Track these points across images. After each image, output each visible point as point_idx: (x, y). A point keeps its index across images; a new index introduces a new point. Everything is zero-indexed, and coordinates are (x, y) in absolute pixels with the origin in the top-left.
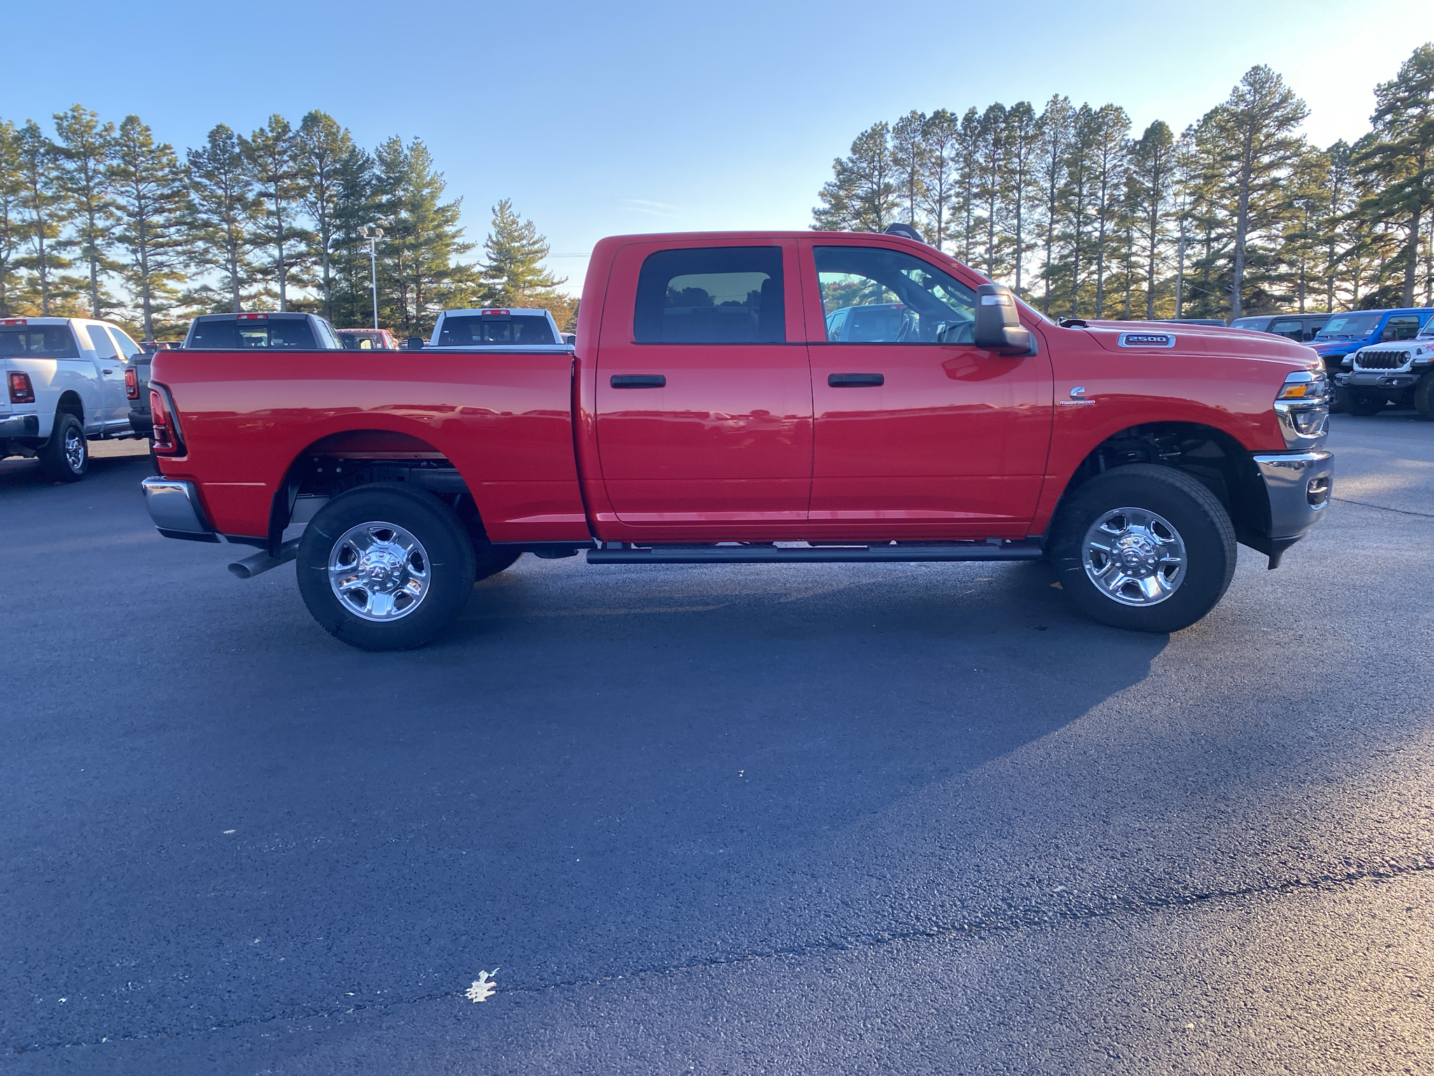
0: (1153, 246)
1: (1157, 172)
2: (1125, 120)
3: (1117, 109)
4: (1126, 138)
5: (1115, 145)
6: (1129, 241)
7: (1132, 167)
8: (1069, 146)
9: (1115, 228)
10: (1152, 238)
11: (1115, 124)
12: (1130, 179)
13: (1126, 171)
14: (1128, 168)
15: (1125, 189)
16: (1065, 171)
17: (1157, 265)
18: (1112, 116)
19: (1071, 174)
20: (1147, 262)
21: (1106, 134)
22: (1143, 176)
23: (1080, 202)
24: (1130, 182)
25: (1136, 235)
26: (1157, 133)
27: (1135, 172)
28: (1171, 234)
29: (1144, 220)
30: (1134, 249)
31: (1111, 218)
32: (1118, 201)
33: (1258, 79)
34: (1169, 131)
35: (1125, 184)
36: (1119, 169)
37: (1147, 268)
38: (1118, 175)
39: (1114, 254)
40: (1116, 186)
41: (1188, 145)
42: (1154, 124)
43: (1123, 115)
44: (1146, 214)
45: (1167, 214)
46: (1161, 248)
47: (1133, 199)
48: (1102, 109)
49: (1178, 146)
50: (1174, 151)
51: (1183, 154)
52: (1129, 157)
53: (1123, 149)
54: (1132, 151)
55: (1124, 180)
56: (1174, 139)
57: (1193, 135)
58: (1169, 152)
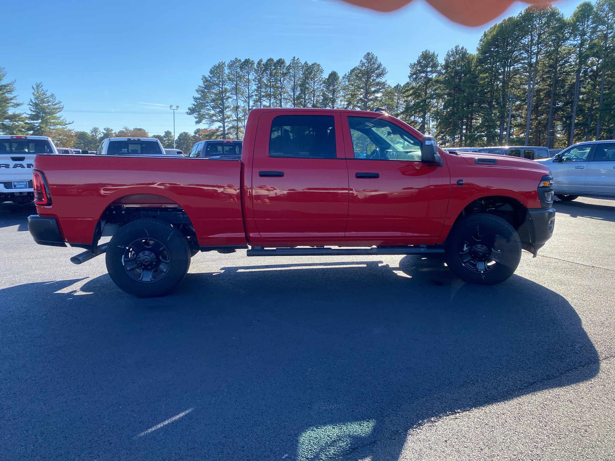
1: (334, 92)
2: (322, 70)
3: (318, 65)
4: (322, 77)
5: (318, 79)
7: (324, 89)
8: (300, 78)
11: (318, 71)
12: (324, 94)
13: (322, 90)
14: (323, 89)
15: (322, 98)
16: (299, 88)
18: (316, 68)
19: (301, 90)
21: (314, 74)
22: (329, 93)
23: (305, 101)
24: (324, 95)
26: (333, 76)
27: (326, 91)
32: (320, 102)
33: (369, 57)
34: (338, 75)
35: (322, 96)
36: (320, 89)
38: (319, 92)
40: (318, 96)
41: (345, 81)
42: (332, 72)
43: (321, 68)
47: (325, 102)
48: (313, 65)
49: (341, 82)
50: (340, 83)
51: (343, 85)
52: (323, 84)
53: (320, 81)
54: (324, 82)
55: (322, 94)
56: (340, 79)
57: (347, 78)
58: (338, 84)
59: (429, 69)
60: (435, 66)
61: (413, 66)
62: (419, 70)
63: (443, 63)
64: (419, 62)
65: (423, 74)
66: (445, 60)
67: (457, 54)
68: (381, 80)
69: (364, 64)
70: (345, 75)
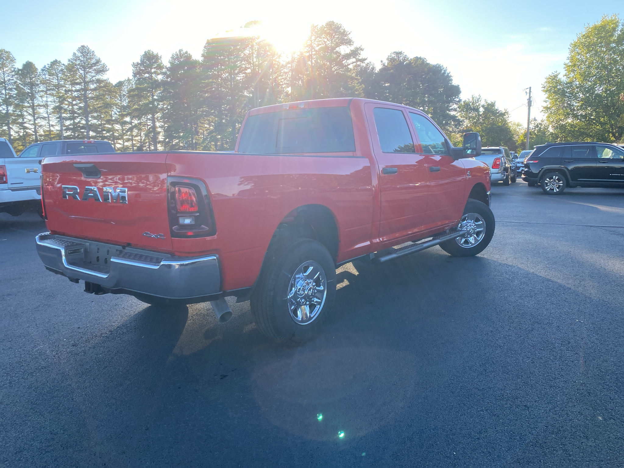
0: (35, 120)
1: (32, 85)
2: (12, 58)
3: (7, 52)
4: (14, 67)
5: (8, 69)
6: (22, 116)
7: (18, 81)
9: (14, 109)
10: (34, 117)
11: (7, 59)
12: (18, 86)
13: (15, 82)
15: (16, 92)
17: (38, 128)
18: (5, 55)
20: (32, 127)
21: (3, 63)
22: (24, 86)
24: (18, 88)
25: (25, 113)
26: (29, 68)
27: (20, 84)
28: (42, 115)
29: (29, 107)
30: (25, 120)
31: (10, 105)
32: (12, 96)
33: (84, 50)
34: (35, 67)
36: (12, 81)
37: (33, 130)
38: (11, 84)
39: (15, 122)
40: (11, 89)
41: (45, 75)
43: (11, 56)
44: (29, 104)
45: (39, 105)
46: (38, 121)
47: (22, 96)
49: (40, 74)
50: (38, 76)
51: (43, 79)
52: (16, 76)
53: (13, 71)
54: (17, 73)
55: (15, 87)
56: (38, 71)
57: (47, 70)
58: (36, 77)
59: (153, 70)
60: (160, 67)
61: (136, 65)
62: (142, 70)
63: (169, 65)
64: (143, 63)
65: (147, 75)
66: (170, 63)
67: (181, 58)
68: (102, 77)
69: (78, 57)
70: (44, 68)
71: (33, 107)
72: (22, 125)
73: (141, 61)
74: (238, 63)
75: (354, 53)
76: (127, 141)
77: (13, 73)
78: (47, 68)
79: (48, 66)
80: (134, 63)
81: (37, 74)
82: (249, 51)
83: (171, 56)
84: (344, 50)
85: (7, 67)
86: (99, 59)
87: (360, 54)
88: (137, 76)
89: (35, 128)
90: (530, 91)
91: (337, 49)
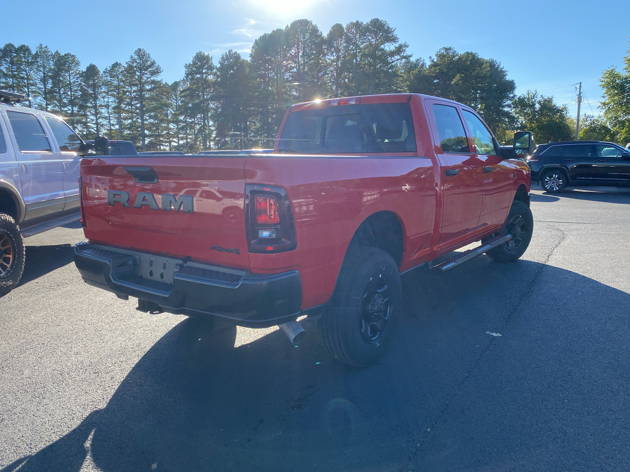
0: (97, 119)
1: (94, 87)
2: (77, 61)
3: (73, 56)
4: (79, 69)
5: (74, 72)
6: (85, 116)
7: (82, 83)
8: (50, 70)
9: (79, 110)
10: (96, 116)
11: (72, 63)
12: (82, 87)
14: (81, 83)
15: (80, 93)
16: (50, 81)
17: (100, 128)
18: (71, 59)
19: (53, 83)
20: (95, 126)
21: (69, 66)
22: (88, 88)
23: (60, 96)
24: (82, 90)
25: (88, 114)
26: (92, 70)
27: (84, 85)
28: (104, 115)
29: (91, 107)
30: (89, 120)
31: (75, 105)
32: (77, 98)
33: (140, 53)
34: (98, 69)
35: (80, 90)
36: (77, 83)
38: (77, 86)
39: (79, 121)
40: (76, 91)
41: (106, 76)
42: (90, 65)
43: (76, 59)
44: (92, 105)
45: (101, 106)
46: (100, 120)
47: (85, 96)
48: (65, 55)
49: (102, 76)
50: (101, 78)
51: (105, 80)
52: (81, 78)
53: (77, 74)
54: (81, 75)
55: (79, 88)
56: (100, 73)
57: (108, 72)
58: (98, 79)
59: (204, 71)
60: (211, 68)
61: (188, 66)
62: (194, 71)
63: (219, 66)
64: (194, 63)
65: (198, 76)
66: (220, 63)
67: (231, 58)
68: (156, 79)
69: (135, 60)
70: (106, 70)
71: (95, 107)
72: (85, 124)
73: (193, 62)
74: (285, 62)
75: (399, 50)
76: (181, 139)
77: (78, 76)
78: (109, 70)
79: (110, 69)
80: (186, 64)
81: (99, 76)
82: (295, 50)
83: (221, 57)
84: (389, 47)
85: (72, 70)
86: (154, 61)
87: (404, 51)
88: (189, 77)
89: (97, 127)
90: (580, 87)
91: (382, 46)
